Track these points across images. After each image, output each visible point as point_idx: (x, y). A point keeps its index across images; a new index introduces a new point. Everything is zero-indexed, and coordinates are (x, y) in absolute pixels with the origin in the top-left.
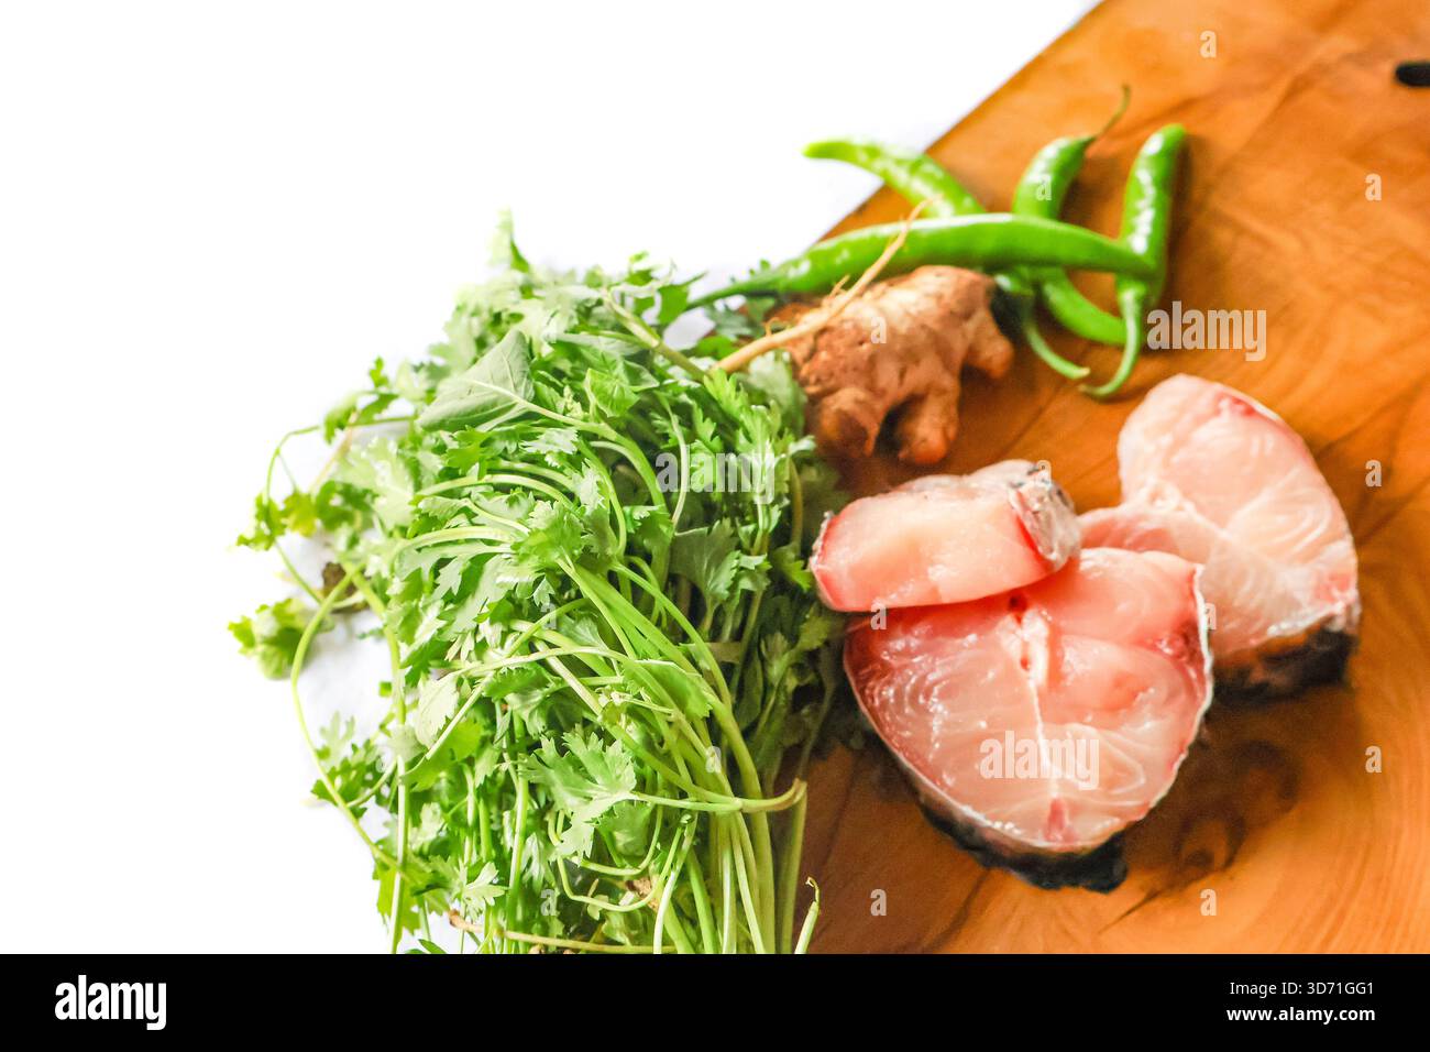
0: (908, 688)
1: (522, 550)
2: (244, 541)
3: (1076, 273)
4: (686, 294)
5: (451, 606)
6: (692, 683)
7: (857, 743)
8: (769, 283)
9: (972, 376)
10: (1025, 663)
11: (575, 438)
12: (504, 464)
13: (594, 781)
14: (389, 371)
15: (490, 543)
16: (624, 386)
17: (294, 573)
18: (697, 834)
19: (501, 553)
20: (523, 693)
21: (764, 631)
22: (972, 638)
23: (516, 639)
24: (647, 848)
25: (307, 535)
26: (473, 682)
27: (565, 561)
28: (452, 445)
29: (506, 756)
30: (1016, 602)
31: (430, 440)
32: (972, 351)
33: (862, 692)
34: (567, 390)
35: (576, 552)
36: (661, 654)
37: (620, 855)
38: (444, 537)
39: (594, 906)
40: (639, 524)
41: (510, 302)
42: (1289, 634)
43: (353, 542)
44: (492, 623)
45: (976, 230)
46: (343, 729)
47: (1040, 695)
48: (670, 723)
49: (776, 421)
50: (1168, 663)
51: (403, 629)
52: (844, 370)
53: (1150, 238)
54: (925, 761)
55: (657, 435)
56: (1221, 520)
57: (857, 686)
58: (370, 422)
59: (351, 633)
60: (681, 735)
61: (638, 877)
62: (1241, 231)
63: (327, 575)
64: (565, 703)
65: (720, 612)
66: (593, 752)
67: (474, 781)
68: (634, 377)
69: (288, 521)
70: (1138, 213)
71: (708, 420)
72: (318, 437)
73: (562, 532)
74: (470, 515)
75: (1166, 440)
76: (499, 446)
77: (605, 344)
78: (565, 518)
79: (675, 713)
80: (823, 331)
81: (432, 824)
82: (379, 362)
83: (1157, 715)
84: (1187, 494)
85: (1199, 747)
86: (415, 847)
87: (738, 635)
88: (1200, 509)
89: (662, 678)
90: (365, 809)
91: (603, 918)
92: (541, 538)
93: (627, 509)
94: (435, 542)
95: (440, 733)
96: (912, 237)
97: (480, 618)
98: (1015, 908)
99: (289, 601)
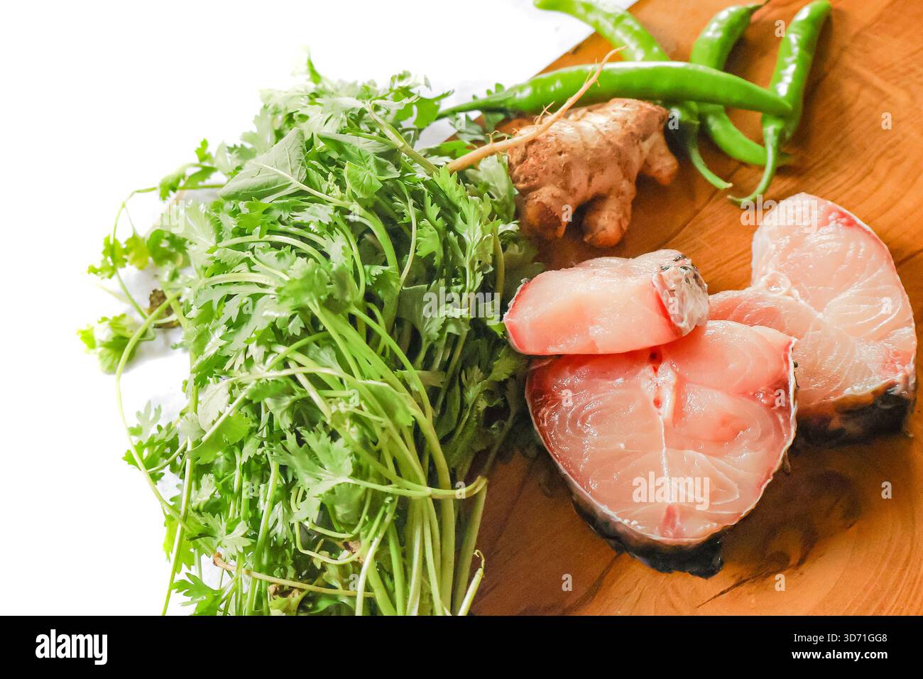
0: (569, 415)
1: (283, 293)
2: (93, 270)
3: (732, 110)
4: (438, 107)
5: (231, 330)
6: (401, 401)
7: (532, 452)
8: (501, 102)
9: (645, 183)
10: (658, 403)
11: (331, 212)
12: (281, 227)
13: (322, 466)
14: (212, 149)
15: (263, 286)
16: (372, 175)
17: (129, 295)
18: (397, 511)
19: (269, 294)
20: (277, 397)
21: (466, 364)
22: (620, 380)
23: (274, 358)
24: (359, 519)
25: (141, 268)
26: (242, 386)
27: (314, 304)
28: (245, 211)
29: (265, 443)
30: (654, 356)
31: (229, 206)
32: (647, 164)
33: (536, 416)
34: (331, 176)
35: (322, 297)
36: (382, 377)
37: (339, 523)
38: (229, 279)
39: (318, 559)
40: (375, 279)
41: (301, 106)
42: (859, 394)
43: (175, 275)
44: (258, 345)
45: (656, 72)
46: (152, 416)
47: (666, 427)
48: (383, 429)
49: (486, 209)
50: (764, 411)
51: (197, 344)
52: (546, 172)
53: (791, 86)
54: (577, 470)
55: (396, 213)
56: (819, 306)
57: (533, 411)
58: (195, 187)
59: (167, 342)
60: (391, 438)
61: (352, 539)
62: (865, 84)
63: (153, 298)
64: (308, 408)
65: (432, 349)
66: (322, 445)
67: (241, 459)
68: (382, 168)
69: (129, 257)
70: (786, 67)
71: (435, 204)
72: (155, 195)
73: (313, 281)
74: (250, 264)
75: (786, 241)
76: (276, 214)
77: (362, 144)
78: (316, 272)
79: (386, 422)
80: (532, 142)
81: (208, 489)
82: (205, 143)
83: (752, 448)
84: (794, 283)
85: (781, 475)
86: (194, 505)
87: (445, 367)
88: (804, 296)
89: (378, 395)
90: (163, 474)
91: (324, 569)
92: (297, 285)
93: (367, 267)
94: (225, 282)
95: (214, 423)
96: (604, 75)
97: (249, 341)
98: (636, 583)
99: (124, 316)
